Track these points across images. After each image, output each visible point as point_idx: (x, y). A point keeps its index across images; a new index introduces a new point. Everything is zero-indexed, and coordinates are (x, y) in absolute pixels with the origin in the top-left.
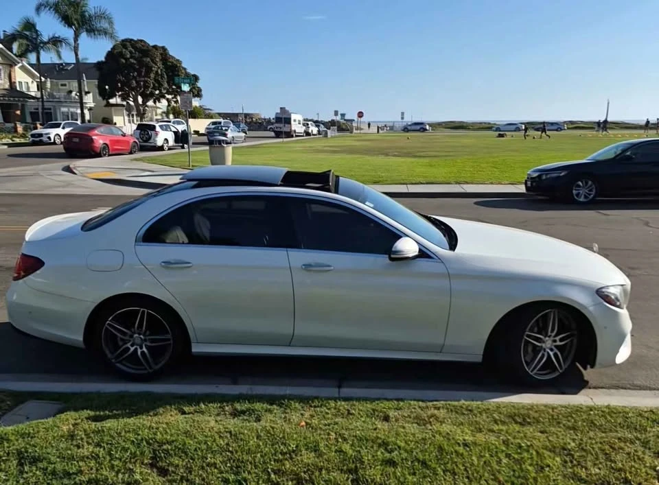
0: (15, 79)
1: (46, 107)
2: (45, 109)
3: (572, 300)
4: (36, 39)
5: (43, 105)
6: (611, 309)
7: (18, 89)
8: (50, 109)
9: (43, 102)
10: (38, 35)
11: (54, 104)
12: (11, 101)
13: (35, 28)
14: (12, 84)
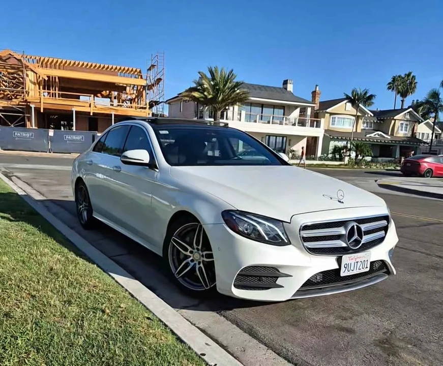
0: (417, 130)
1: (432, 149)
2: (432, 151)
3: (199, 215)
4: (437, 104)
5: (430, 149)
6: (228, 232)
7: (417, 137)
8: (437, 151)
9: (431, 146)
10: (439, 101)
11: (439, 147)
12: (411, 144)
13: (438, 97)
14: (413, 134)
